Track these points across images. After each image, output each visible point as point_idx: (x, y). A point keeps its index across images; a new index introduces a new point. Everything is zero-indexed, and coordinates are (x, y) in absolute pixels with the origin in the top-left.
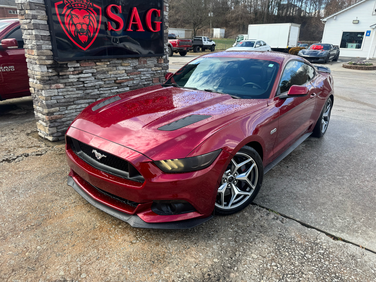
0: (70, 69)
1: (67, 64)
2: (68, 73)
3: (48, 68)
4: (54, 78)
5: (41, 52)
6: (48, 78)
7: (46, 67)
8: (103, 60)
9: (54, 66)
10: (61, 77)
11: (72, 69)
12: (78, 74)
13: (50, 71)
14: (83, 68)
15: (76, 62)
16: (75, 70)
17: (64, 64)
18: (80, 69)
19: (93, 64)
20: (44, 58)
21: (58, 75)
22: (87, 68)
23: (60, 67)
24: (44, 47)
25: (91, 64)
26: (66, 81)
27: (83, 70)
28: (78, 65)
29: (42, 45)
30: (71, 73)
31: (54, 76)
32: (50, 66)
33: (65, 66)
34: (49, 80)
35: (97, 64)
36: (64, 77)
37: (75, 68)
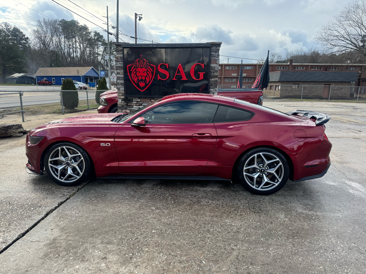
0: (134, 102)
1: (133, 99)
2: (133, 104)
3: (122, 100)
4: (125, 106)
5: (119, 92)
6: (121, 106)
7: (121, 100)
8: (155, 99)
9: (125, 99)
10: (128, 106)
11: (135, 102)
12: (139, 106)
13: (123, 102)
14: (142, 102)
15: (138, 98)
16: (137, 103)
17: (131, 99)
18: (140, 102)
19: (149, 100)
20: (121, 95)
21: (127, 105)
22: (145, 102)
23: (128, 100)
24: (121, 89)
25: (147, 100)
26: (131, 109)
27: (142, 104)
28: (139, 100)
29: (120, 88)
30: (135, 104)
31: (125, 105)
32: (123, 99)
33: (131, 100)
34: (122, 107)
35: (152, 100)
36: (130, 106)
37: (137, 102)
